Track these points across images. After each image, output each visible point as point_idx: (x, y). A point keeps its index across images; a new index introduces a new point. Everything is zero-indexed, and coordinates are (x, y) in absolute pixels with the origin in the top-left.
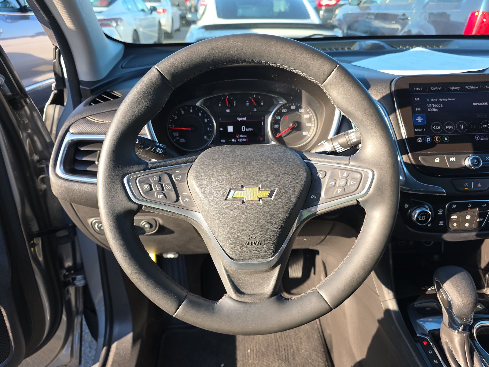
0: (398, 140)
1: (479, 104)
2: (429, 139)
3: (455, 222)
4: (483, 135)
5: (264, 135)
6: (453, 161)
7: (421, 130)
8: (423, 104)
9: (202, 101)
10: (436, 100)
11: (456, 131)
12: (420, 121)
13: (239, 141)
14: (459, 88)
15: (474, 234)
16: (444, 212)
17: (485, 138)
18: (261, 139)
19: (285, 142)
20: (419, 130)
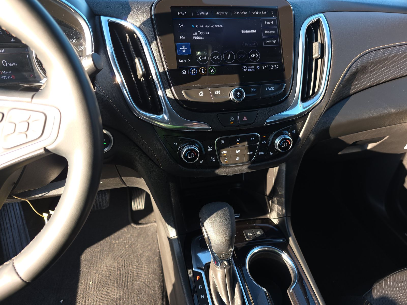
0: (160, 72)
1: (247, 32)
2: (194, 71)
3: (225, 157)
4: (251, 65)
6: (217, 94)
7: (186, 61)
8: (188, 31)
10: (202, 26)
11: (223, 62)
12: (184, 51)
14: (226, 13)
15: (246, 167)
16: (213, 148)
17: (253, 68)
20: (183, 61)
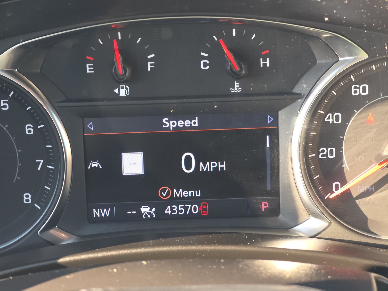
5: (276, 192)
9: (8, 55)
13: (168, 211)
18: (265, 206)
19: (365, 219)
